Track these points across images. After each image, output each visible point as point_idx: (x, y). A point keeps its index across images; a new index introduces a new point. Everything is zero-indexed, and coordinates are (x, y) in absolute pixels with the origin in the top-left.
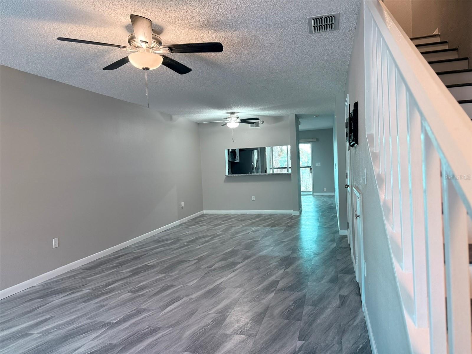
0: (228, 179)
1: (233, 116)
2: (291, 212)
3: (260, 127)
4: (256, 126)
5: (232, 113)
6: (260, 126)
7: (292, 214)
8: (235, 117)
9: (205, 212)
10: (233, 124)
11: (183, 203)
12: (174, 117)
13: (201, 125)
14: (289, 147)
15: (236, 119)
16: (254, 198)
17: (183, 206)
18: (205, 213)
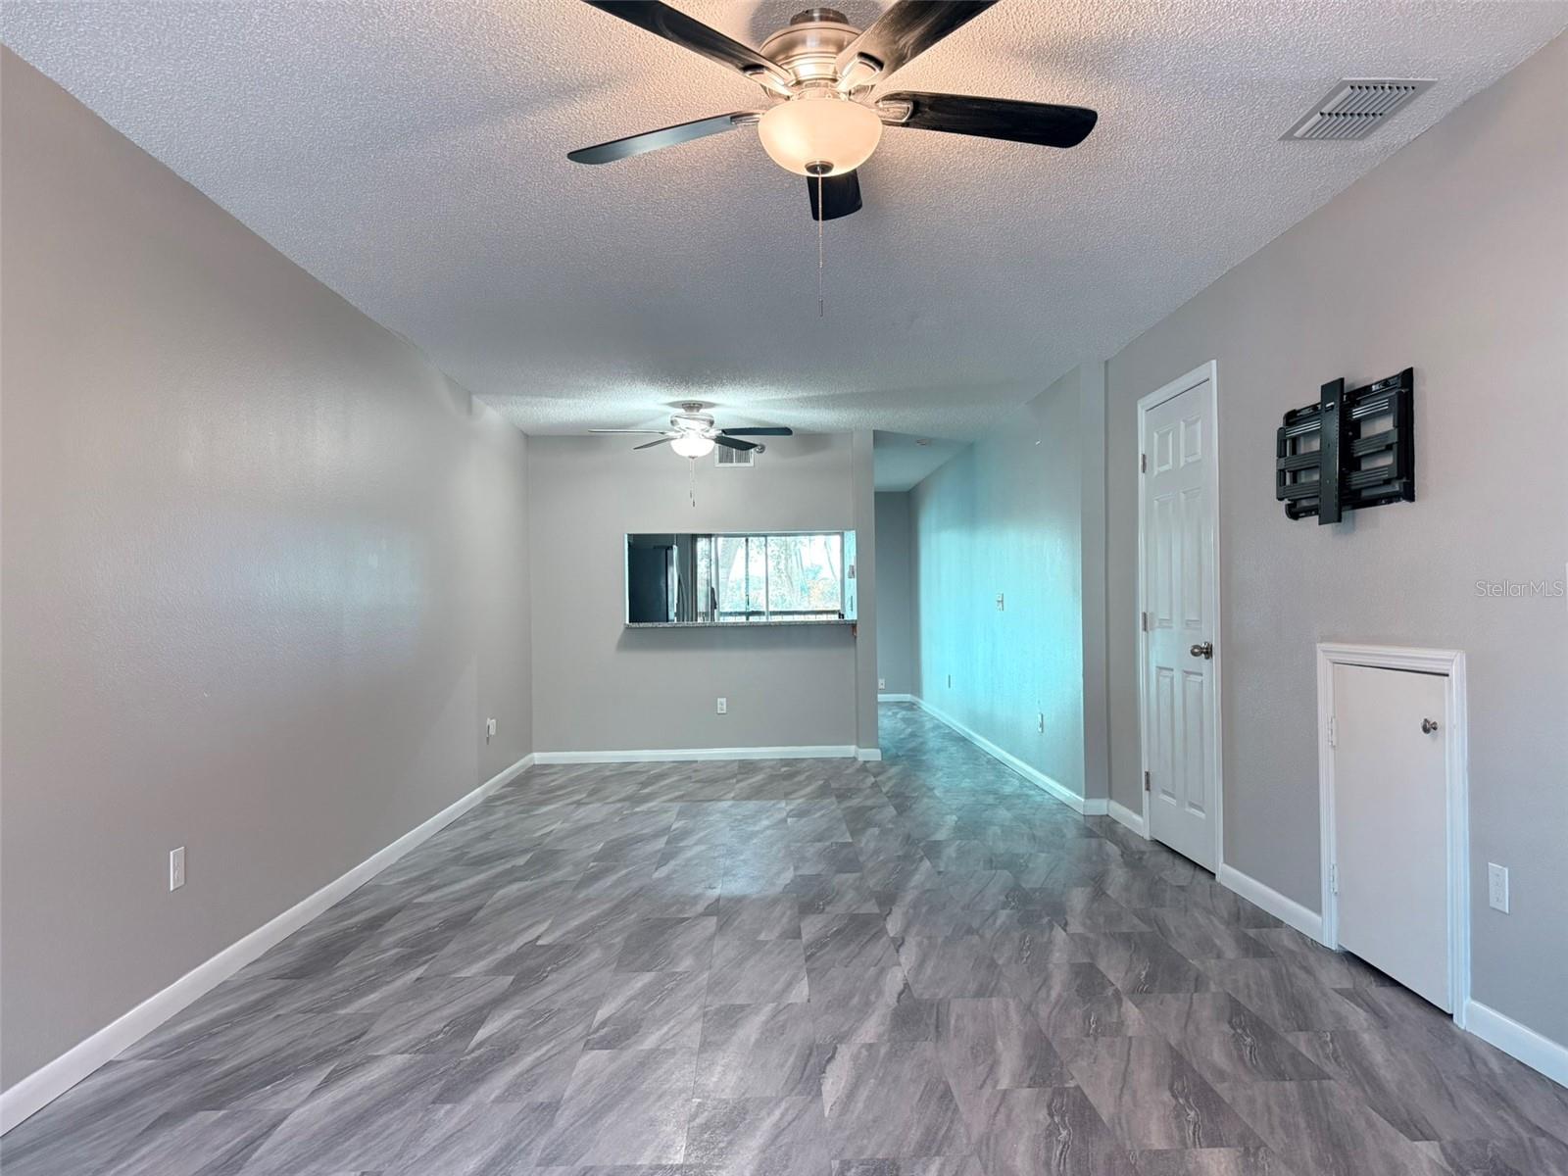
0: (627, 642)
1: (695, 413)
2: (850, 750)
3: (751, 464)
4: (739, 461)
5: (691, 406)
6: (752, 460)
7: (855, 759)
8: (703, 420)
9: (538, 757)
10: (695, 442)
11: (492, 722)
12: (477, 401)
13: (537, 443)
14: (851, 537)
15: (705, 426)
16: (725, 706)
17: (492, 732)
18: (536, 763)
